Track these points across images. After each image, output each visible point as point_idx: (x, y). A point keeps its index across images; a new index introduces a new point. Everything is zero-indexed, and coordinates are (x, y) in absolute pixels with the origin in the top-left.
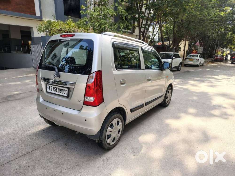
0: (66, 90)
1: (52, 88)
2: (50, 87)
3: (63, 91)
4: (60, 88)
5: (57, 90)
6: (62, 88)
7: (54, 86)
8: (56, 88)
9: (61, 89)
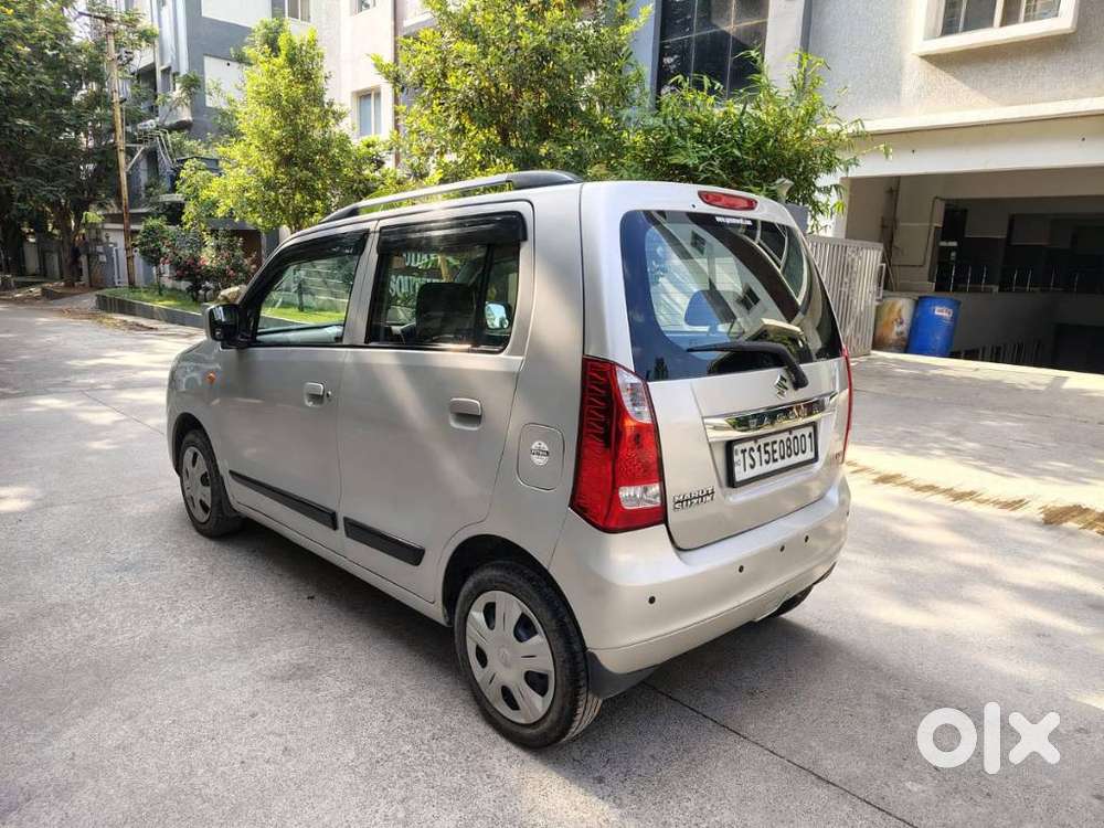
0: (807, 436)
1: (756, 455)
2: (747, 454)
3: (795, 446)
4: (784, 436)
5: (774, 452)
6: (790, 433)
7: (761, 442)
8: (769, 448)
9: (789, 439)
